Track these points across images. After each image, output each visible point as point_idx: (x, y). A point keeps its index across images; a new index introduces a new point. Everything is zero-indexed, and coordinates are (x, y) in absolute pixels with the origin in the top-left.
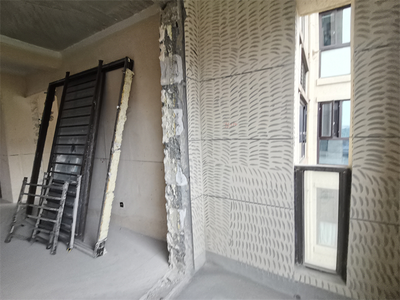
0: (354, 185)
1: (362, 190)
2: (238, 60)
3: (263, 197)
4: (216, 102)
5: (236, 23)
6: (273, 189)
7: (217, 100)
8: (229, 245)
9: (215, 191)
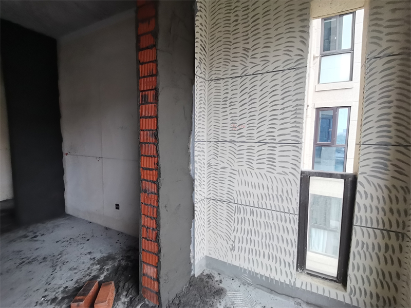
0: (359, 192)
1: (366, 197)
2: (249, 60)
3: (268, 202)
4: (224, 103)
5: (248, 21)
6: (279, 194)
7: (226, 101)
8: (231, 250)
9: (219, 194)
